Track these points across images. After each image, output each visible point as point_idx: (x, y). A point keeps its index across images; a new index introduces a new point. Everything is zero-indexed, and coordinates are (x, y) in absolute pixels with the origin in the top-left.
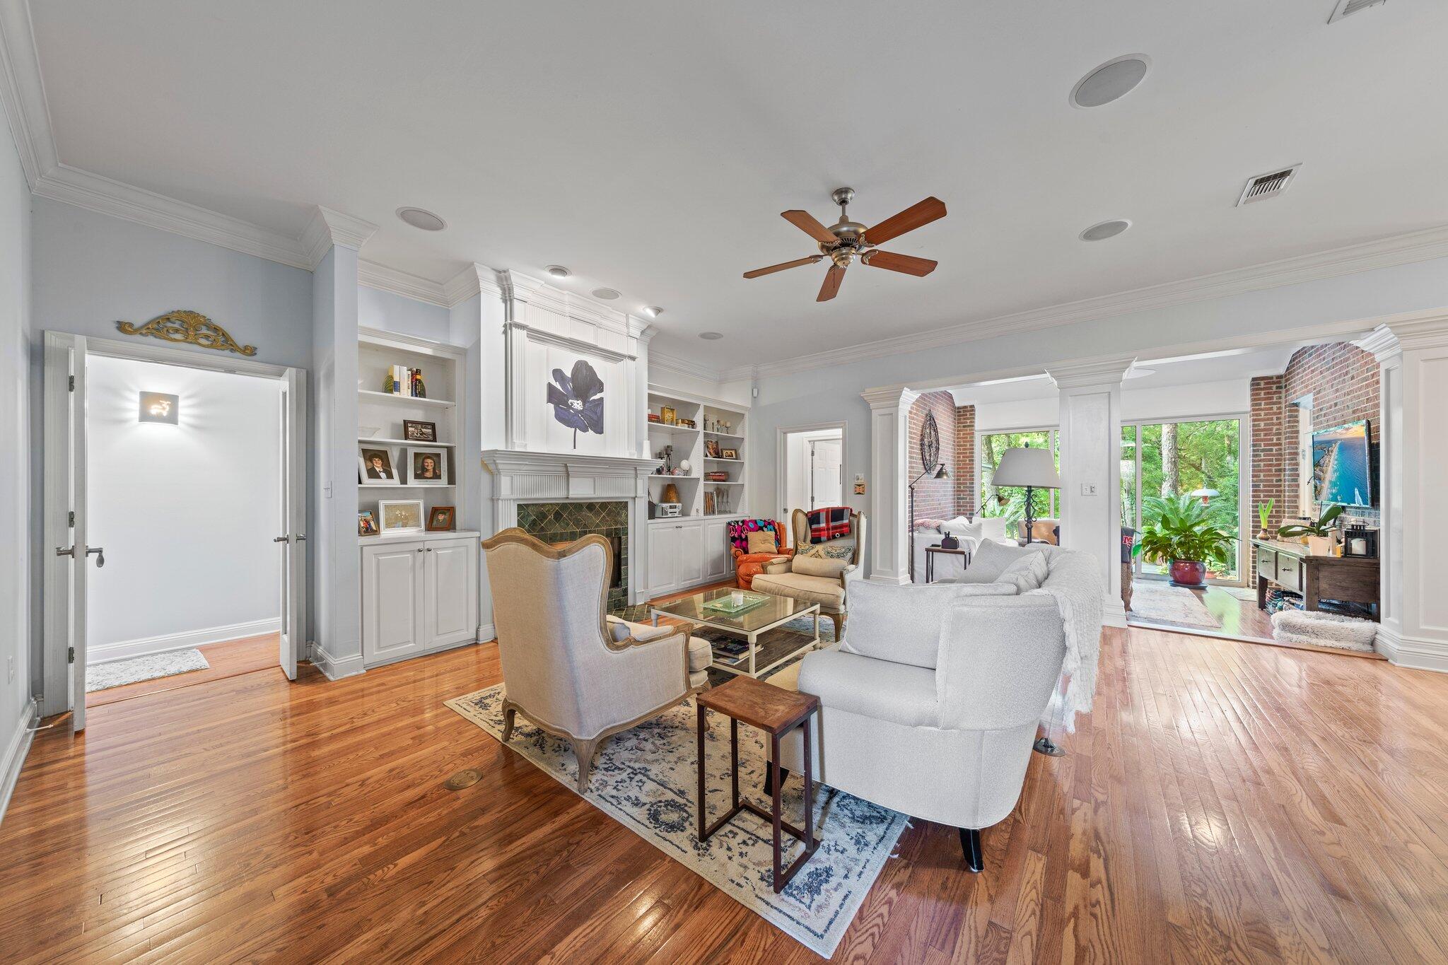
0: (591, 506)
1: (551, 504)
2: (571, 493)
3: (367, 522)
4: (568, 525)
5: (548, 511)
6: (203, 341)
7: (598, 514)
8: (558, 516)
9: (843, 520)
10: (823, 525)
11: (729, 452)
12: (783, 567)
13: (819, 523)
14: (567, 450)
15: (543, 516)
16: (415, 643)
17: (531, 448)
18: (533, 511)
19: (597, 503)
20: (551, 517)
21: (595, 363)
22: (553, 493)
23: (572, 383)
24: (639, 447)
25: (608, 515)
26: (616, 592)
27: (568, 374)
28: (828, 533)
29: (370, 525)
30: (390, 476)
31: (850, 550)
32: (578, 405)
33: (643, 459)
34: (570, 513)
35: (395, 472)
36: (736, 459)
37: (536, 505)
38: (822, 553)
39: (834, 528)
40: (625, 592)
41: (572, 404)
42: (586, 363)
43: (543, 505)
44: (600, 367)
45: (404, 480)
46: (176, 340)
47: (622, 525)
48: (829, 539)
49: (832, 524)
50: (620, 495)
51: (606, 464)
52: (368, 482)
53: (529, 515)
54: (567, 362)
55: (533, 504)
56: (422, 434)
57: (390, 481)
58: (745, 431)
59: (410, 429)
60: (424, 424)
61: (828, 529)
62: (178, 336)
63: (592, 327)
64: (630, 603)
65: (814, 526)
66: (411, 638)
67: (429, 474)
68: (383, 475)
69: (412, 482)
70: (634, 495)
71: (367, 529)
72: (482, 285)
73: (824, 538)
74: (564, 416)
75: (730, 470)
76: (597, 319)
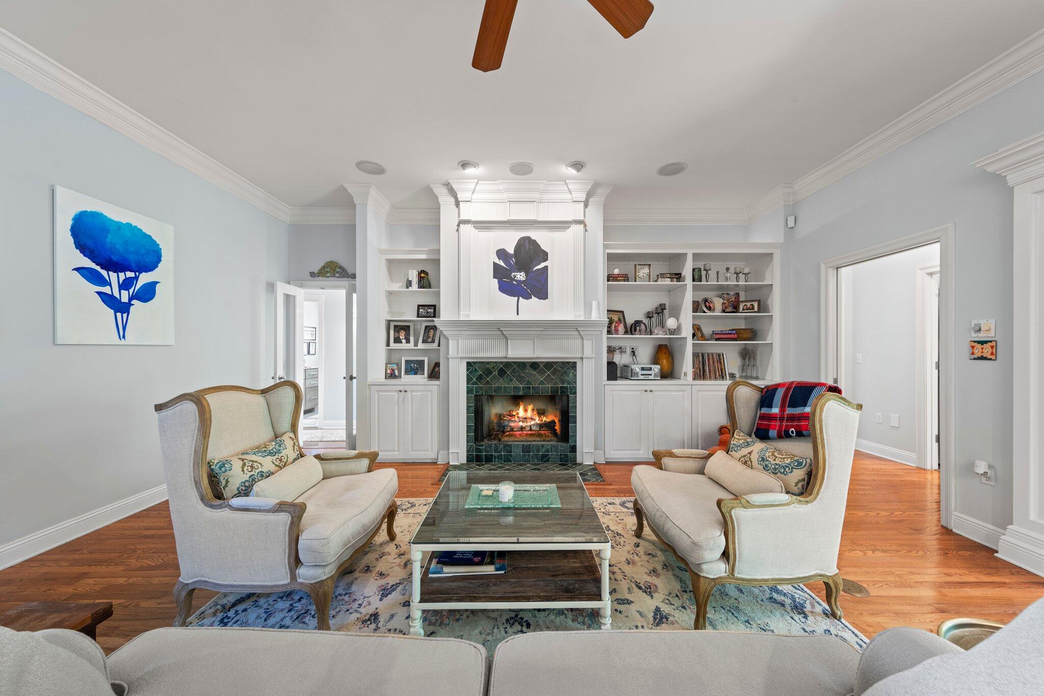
0: (534, 365)
1: (495, 362)
2: (509, 353)
3: (393, 370)
4: (511, 380)
5: (493, 368)
6: (337, 275)
7: (542, 372)
8: (502, 373)
9: (805, 405)
10: (775, 410)
11: (749, 304)
12: (693, 464)
13: (770, 406)
14: (511, 316)
15: (488, 372)
16: (399, 452)
17: (473, 317)
18: (479, 368)
19: (540, 362)
20: (496, 373)
21: (537, 235)
22: (495, 352)
23: (515, 258)
24: (588, 308)
25: (554, 373)
26: (561, 446)
27: (511, 251)
28: (781, 426)
29: (394, 372)
30: (408, 341)
31: (800, 464)
32: (521, 276)
33: (592, 319)
34: (514, 371)
35: (412, 339)
36: (759, 311)
37: (483, 362)
38: (755, 457)
39: (792, 418)
40: (574, 449)
41: (515, 276)
42: (529, 238)
43: (489, 363)
44: (542, 238)
45: (416, 344)
46: (329, 277)
47: (569, 383)
48: (779, 437)
49: (789, 411)
50: (570, 356)
51: (540, 327)
52: (393, 346)
53: (476, 371)
54: (509, 241)
55: (480, 362)
56: (428, 312)
57: (408, 345)
58: (774, 276)
59: (421, 310)
60: (429, 306)
61: (782, 419)
62: (329, 275)
63: (531, 205)
64: (579, 461)
65: (764, 410)
66: (396, 449)
67: (430, 340)
68: (404, 341)
69: (421, 346)
70: (580, 356)
71: (391, 374)
72: (440, 199)
73: (773, 433)
74: (508, 287)
75: (757, 327)
76: (536, 196)
